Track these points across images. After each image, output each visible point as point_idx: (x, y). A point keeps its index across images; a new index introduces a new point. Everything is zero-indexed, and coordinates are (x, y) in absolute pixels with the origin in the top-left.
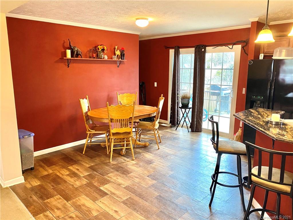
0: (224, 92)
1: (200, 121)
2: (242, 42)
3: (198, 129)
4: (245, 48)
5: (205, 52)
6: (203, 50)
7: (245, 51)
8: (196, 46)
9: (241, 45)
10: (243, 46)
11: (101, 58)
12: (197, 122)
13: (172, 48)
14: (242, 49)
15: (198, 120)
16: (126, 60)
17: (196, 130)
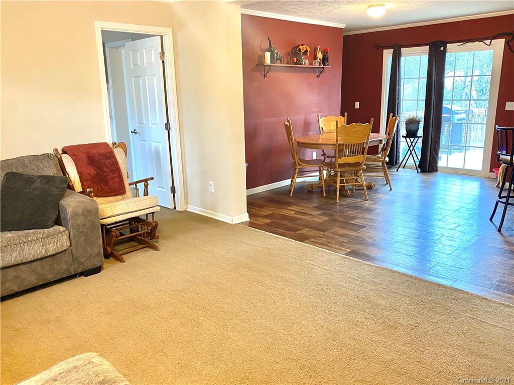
0: (457, 117)
1: (435, 155)
2: (505, 35)
3: (433, 168)
4: (510, 44)
5: (445, 51)
6: (442, 49)
7: (510, 48)
8: (431, 42)
9: (504, 39)
10: (507, 40)
11: (302, 64)
12: (431, 158)
13: (388, 47)
14: (506, 44)
15: (433, 154)
16: (330, 67)
17: (429, 169)
